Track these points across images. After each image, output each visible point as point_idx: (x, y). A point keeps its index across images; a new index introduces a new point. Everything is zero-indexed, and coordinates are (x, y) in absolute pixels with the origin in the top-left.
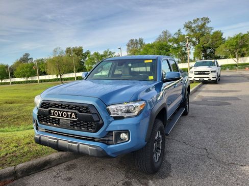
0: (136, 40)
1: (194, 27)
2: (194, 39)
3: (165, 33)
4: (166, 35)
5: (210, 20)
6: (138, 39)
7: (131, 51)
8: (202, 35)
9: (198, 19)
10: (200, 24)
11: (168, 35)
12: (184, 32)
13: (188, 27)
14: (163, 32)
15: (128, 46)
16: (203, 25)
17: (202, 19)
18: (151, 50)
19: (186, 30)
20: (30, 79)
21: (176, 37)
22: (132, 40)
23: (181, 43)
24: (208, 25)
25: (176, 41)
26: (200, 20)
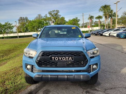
0: (24, 18)
1: (53, 14)
2: (53, 20)
3: (40, 15)
4: (40, 16)
5: (59, 11)
6: (25, 17)
7: (21, 23)
8: (56, 18)
9: (54, 11)
10: (55, 13)
11: (41, 17)
12: (49, 16)
13: (50, 13)
14: (38, 15)
15: (19, 20)
16: (57, 14)
17: (56, 11)
19: (49, 15)
21: (45, 18)
22: (21, 18)
23: (47, 21)
24: (59, 14)
25: (45, 20)
26: (55, 11)
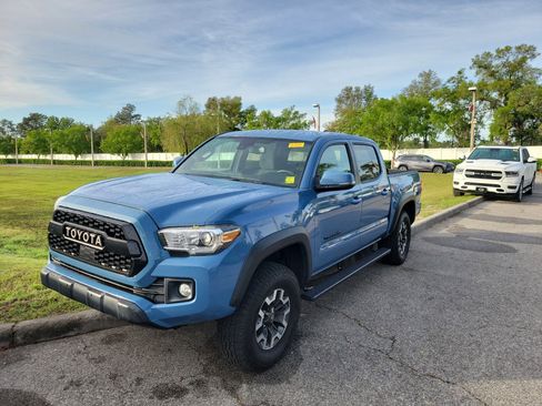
0: (358, 89)
1: (497, 66)
2: (495, 95)
3: (427, 76)
4: (427, 81)
5: (538, 51)
6: (362, 88)
7: (344, 112)
8: (516, 85)
9: (508, 49)
10: (511, 59)
11: (433, 81)
12: (473, 77)
13: (482, 65)
14: (421, 75)
15: (339, 101)
16: (520, 64)
17: (519, 48)
18: (387, 114)
19: (477, 73)
20: (129, 158)
21: (451, 86)
22: (348, 90)
23: (462, 102)
24: (532, 63)
25: (452, 96)
26: (513, 50)
